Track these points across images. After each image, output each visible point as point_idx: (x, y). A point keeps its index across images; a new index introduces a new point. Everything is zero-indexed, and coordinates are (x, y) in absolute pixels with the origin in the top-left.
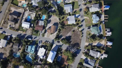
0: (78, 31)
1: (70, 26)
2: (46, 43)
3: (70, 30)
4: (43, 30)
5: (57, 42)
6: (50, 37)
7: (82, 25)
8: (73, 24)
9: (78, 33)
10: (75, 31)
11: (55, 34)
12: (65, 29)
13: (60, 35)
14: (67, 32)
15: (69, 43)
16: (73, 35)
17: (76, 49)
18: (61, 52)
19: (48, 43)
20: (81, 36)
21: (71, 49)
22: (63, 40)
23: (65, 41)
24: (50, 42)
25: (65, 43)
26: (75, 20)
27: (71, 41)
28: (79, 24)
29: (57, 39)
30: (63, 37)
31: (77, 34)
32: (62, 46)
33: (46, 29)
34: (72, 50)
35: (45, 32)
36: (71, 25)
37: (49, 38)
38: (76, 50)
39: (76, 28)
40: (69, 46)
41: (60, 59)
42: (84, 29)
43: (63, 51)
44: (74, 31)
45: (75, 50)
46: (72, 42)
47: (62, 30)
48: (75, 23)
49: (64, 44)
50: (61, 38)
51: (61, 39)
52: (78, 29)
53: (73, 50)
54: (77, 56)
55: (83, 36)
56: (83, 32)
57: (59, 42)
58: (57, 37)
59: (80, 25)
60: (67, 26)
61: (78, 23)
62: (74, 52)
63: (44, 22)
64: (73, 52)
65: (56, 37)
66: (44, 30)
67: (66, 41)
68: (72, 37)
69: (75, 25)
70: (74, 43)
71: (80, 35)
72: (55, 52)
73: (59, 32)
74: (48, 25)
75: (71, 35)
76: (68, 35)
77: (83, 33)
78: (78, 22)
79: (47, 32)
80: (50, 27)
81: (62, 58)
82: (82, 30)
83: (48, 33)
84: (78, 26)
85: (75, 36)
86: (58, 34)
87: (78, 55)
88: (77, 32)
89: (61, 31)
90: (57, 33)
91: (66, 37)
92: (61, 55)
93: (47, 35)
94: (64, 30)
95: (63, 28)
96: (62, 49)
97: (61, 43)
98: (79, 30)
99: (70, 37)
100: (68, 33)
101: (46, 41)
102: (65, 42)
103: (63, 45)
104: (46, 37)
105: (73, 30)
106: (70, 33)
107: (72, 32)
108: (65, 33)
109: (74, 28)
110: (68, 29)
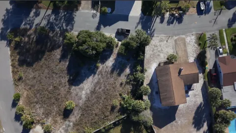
0: (49, 122)
1: (93, 131)
2: (180, 9)
3: (86, 109)
4: (215, 65)
5: (128, 31)
6: (171, 42)
9: (40, 111)
10: (58, 113)
11: (151, 68)
12: (113, 108)
13: (128, 71)
14: (98, 98)
15: (72, 44)
16: (63, 91)
17: (26, 30)
19: (167, 15)
20: (21, 103)
21: (51, 26)
22: (104, 50)
23: (93, 49)
24: (162, 21)
25: (90, 35)
27: (63, 57)
29: (134, 44)
30: (110, 62)
31: (44, 102)
32: (97, 19)
33: (201, 75)
34: (44, 23)
35: (201, 60)
37: (175, 38)
38: (22, 26)
40: (63, 33)
44: (67, 113)
45: (31, 24)
46: (59, 57)
47: (126, 96)
49: (93, 31)
50: (119, 54)
51: (116, 51)
53: (37, 21)
55: (14, 104)
56: (18, 124)
57: (122, 34)
58: (138, 55)
60: (108, 123)
62: (32, 14)
63: (229, 102)
64: (37, 14)
65: (144, 53)
66: (209, 66)
67: (85, 46)
68: (65, 79)
70: (47, 53)
71: (29, 102)
73: (136, 79)
74: (200, 100)
75: (73, 87)
76: (88, 85)
77: (18, 117)
79: (191, 60)
80: (187, 92)
83: (187, 57)
85: (51, 87)
86: (139, 68)
87: (10, 7)
88: (47, 114)
89: (129, 88)
90: (142, 71)
91: (93, 71)
93: (186, 51)
94: (117, 102)
95: (123, 110)
97: (109, 32)
98: (42, 124)
99: (76, 79)
100: (93, 92)
101: (180, 20)
102: (93, 44)
103: (98, 28)
104: (188, 39)
105: (73, 118)
106: (83, 96)
107: (73, 105)
108: (105, 87)
109: (69, 126)
110: (97, 111)
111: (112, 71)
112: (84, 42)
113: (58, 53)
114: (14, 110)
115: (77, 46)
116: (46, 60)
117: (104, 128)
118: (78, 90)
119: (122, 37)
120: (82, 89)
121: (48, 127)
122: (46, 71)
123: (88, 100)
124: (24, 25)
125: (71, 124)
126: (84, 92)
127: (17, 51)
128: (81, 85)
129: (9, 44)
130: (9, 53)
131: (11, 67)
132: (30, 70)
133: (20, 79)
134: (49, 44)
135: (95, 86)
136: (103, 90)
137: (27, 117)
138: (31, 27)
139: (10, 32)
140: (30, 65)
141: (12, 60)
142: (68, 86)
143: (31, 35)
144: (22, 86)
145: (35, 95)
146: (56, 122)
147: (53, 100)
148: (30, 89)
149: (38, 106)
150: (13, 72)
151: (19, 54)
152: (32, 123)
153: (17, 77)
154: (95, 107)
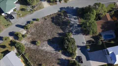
0: (28, 36)
1: (27, 58)
3: (37, 51)
5: (82, 62)
7: (11, 34)
8: (19, 53)
9: (33, 31)
14: (44, 56)
15: (67, 36)
16: (44, 38)
17: (67, 16)
18: (93, 40)
20: (35, 22)
21: (72, 26)
22: (68, 52)
23: (68, 47)
25: (73, 43)
26: (4, 56)
27: (60, 34)
28: (11, 41)
30: (63, 57)
31: (37, 31)
32: (82, 45)
34: (73, 23)
36: (23, 56)
38: (68, 15)
39: (23, 42)
40: (71, 31)
41: (108, 33)
42: (18, 26)
43: (88, 38)
44: (34, 42)
46: (59, 32)
48: (14, 52)
49: (76, 44)
51: (70, 58)
52: (23, 36)
53: (72, 19)
54: (77, 8)
55: (34, 20)
56: (26, 23)
59: (11, 38)
60: (32, 65)
61: (10, 45)
62: (75, 17)
64: (75, 19)
67: (67, 42)
68: (50, 38)
69: (18, 49)
70: (59, 27)
71: (36, 26)
72: (110, 53)
75: (47, 42)
76: (49, 49)
77: (28, 22)
78: (7, 46)
81: (103, 31)
82: (23, 27)
84: (17, 41)
85: (45, 33)
87: (75, 8)
88: (32, 34)
91: (57, 49)
92: (100, 35)
96: (89, 42)
97: (78, 53)
98: (27, 33)
99: (51, 42)
100: (46, 52)
102: (70, 46)
103: (78, 47)
105: (32, 46)
106: (43, 48)
107: (38, 45)
108: (50, 58)
109: (28, 45)
110: (37, 57)
111: (59, 59)
112: (69, 42)
113: (61, 31)
114: (31, 20)
115: (66, 39)
116: (56, 27)
117: (29, 63)
118: (46, 45)
119: (78, 60)
120: (47, 47)
121: (26, 36)
122: (52, 29)
123: (42, 51)
124: (69, 15)
125: (29, 46)
126: (45, 48)
127: (57, 15)
128: (48, 46)
129: (59, 11)
130: (56, 12)
131: (50, 14)
132: (50, 22)
133: (46, 19)
134: (64, 27)
135: (49, 53)
136: (48, 57)
137: (29, 26)
138: (69, 18)
139: (64, 11)
140: (53, 21)
141: (53, 14)
142: (47, 40)
143: (66, 19)
144: (43, 20)
145: (40, 27)
146: (29, 38)
147: (39, 35)
148: (42, 24)
149: (35, 29)
150: (48, 16)
151: (56, 16)
152: (27, 29)
153: (46, 18)
154: (39, 55)
